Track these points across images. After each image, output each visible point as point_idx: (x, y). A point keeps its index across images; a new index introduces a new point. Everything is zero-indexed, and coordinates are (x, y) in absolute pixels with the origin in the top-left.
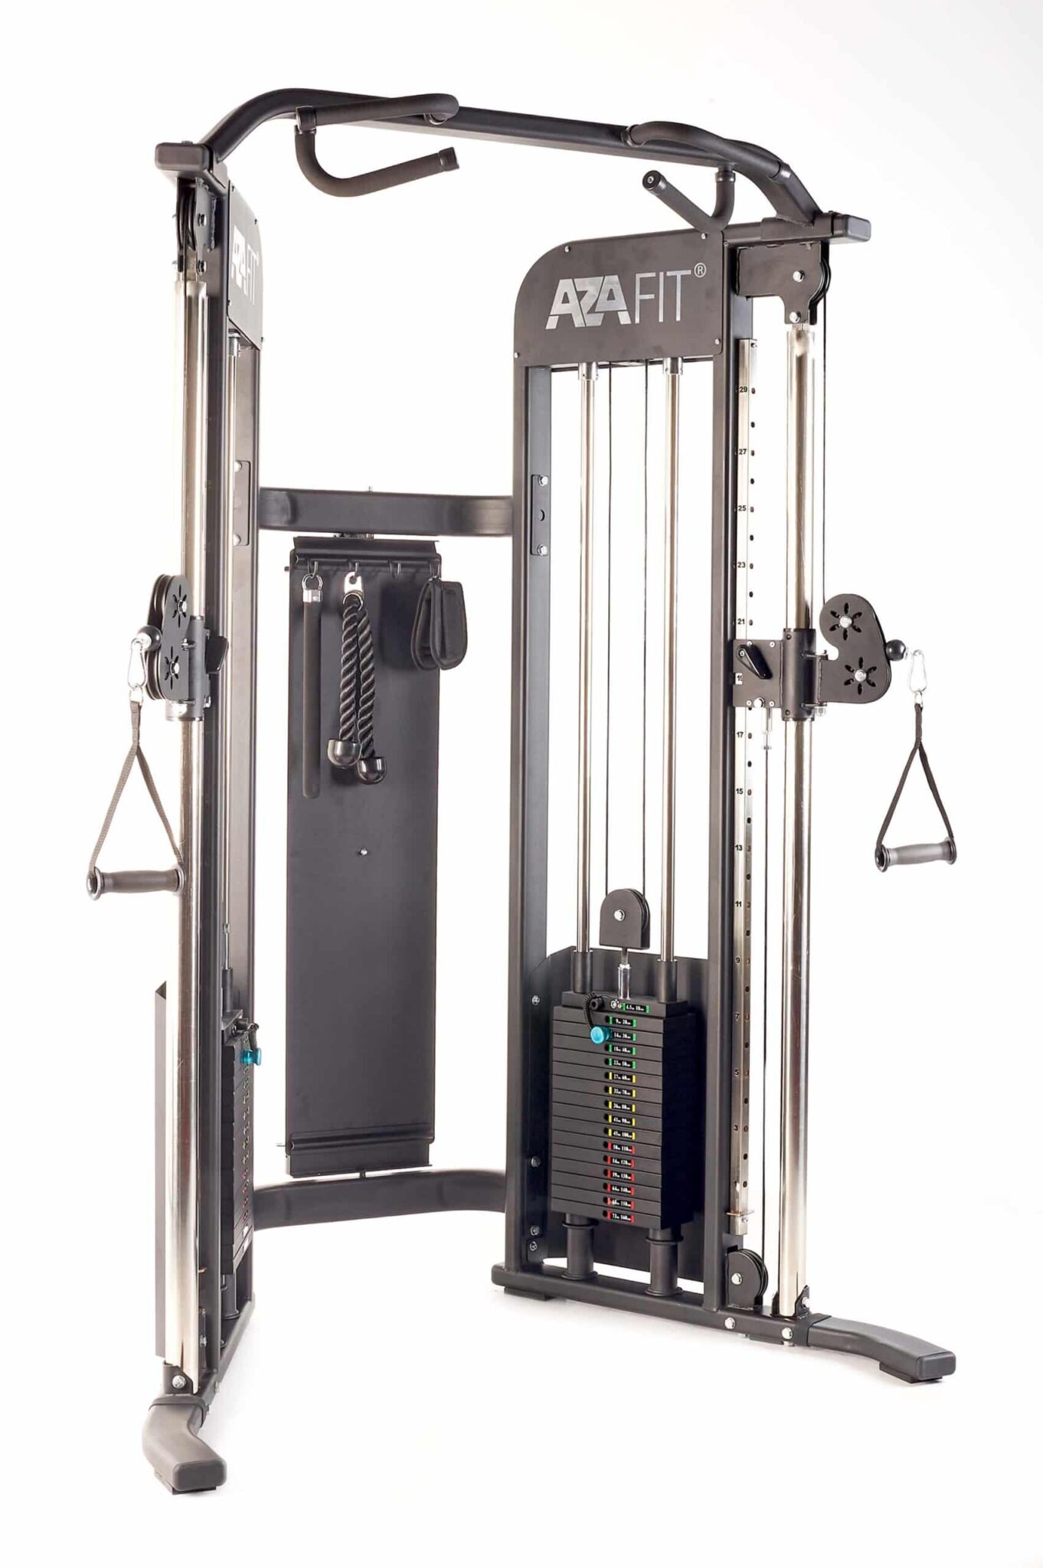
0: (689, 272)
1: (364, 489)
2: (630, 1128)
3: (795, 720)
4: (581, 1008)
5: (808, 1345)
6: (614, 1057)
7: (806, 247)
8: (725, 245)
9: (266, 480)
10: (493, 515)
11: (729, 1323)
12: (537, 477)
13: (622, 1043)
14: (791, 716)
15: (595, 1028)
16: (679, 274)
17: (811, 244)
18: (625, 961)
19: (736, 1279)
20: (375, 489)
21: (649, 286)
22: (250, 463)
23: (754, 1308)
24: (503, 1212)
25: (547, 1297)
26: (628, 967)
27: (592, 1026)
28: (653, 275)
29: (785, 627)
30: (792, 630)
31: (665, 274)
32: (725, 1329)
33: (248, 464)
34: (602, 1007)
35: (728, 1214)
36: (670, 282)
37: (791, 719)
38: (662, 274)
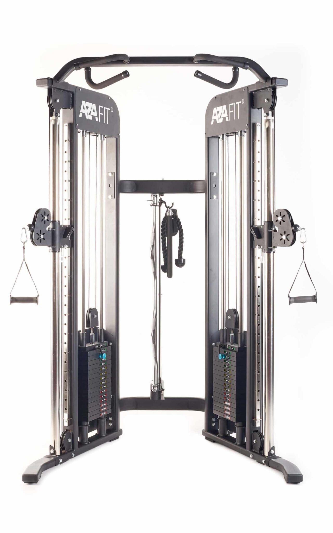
0: (240, 102)
1: (161, 179)
2: (229, 388)
3: (267, 252)
4: (218, 347)
5: (269, 466)
6: (226, 364)
7: (268, 91)
8: (249, 92)
9: (122, 178)
10: (200, 186)
11: (251, 456)
12: (212, 173)
13: (228, 359)
14: (266, 251)
15: (220, 354)
16: (238, 103)
17: (269, 89)
18: (232, 333)
19: (254, 441)
20: (165, 179)
21: (232, 107)
22: (115, 173)
23: (259, 452)
24: (204, 412)
25: (214, 442)
26: (233, 334)
27: (220, 353)
28: (233, 104)
29: (264, 221)
30: (266, 222)
31: (236, 103)
32: (250, 457)
33: (114, 173)
34: (224, 347)
35: (253, 419)
36: (237, 105)
37: (266, 252)
38: (235, 103)
